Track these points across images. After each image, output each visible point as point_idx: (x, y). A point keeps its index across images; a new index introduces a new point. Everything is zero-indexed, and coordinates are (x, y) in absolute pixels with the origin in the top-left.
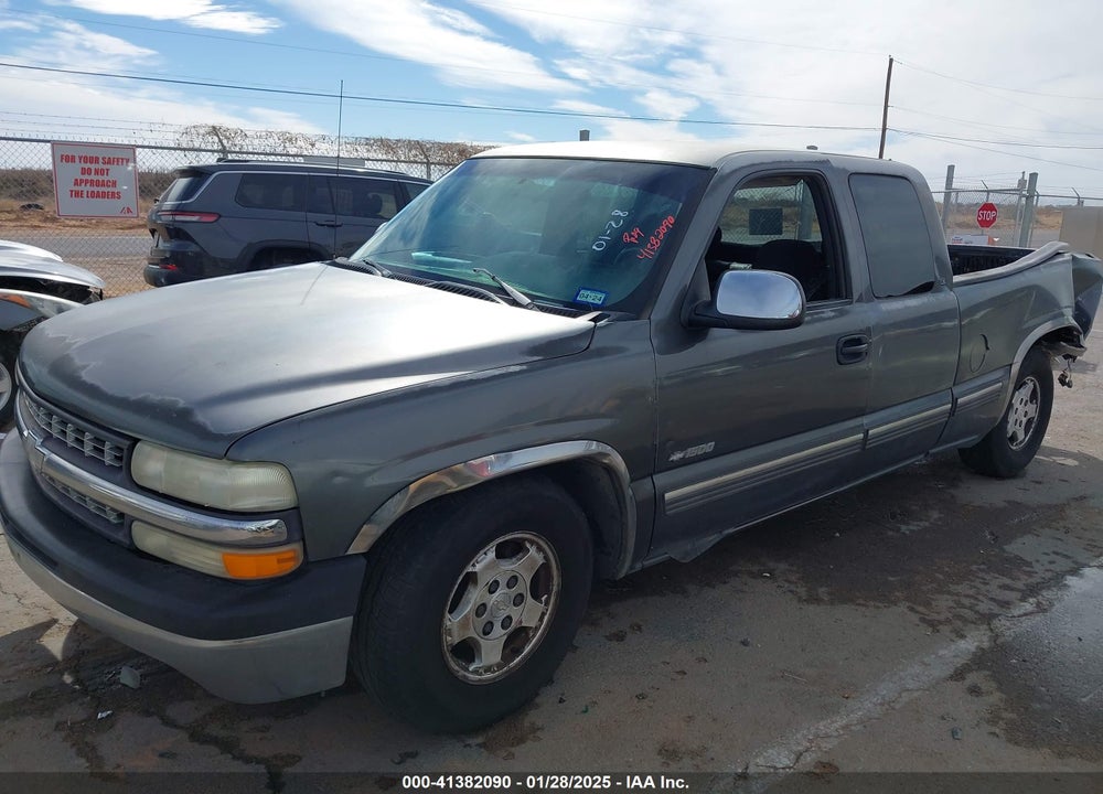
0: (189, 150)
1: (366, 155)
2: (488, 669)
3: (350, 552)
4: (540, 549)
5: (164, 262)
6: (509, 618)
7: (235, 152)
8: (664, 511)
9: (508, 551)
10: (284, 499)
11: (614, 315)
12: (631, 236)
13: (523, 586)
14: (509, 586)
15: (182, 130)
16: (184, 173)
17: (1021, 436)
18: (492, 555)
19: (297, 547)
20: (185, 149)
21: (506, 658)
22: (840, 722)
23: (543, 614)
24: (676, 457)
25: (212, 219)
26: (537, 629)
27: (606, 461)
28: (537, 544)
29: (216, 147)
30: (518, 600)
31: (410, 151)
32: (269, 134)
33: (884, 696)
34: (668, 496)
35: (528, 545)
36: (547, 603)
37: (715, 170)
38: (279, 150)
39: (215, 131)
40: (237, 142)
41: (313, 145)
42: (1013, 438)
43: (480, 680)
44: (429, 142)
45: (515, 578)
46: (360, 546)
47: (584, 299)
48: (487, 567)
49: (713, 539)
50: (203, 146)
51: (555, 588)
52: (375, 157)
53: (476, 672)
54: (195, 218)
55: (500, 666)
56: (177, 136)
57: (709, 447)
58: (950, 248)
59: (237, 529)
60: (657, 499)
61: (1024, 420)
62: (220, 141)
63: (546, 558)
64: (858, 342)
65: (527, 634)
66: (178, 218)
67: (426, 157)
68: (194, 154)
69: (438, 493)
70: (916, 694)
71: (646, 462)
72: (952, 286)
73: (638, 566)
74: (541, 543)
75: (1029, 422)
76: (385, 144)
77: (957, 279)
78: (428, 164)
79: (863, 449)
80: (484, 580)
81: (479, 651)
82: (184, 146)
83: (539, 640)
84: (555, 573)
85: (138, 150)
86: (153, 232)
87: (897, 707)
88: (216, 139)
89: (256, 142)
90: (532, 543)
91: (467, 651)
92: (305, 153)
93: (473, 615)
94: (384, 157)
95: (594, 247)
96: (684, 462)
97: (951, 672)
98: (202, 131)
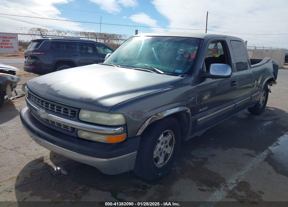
0: (32, 35)
1: (80, 36)
2: (161, 164)
3: (137, 135)
4: (171, 134)
5: (30, 65)
6: (165, 151)
7: (45, 35)
8: (197, 124)
9: (166, 135)
10: (123, 122)
11: (186, 75)
12: (186, 56)
13: (168, 144)
14: (165, 143)
15: (30, 29)
16: (34, 41)
17: (262, 105)
18: (162, 136)
19: (125, 134)
20: (31, 35)
21: (164, 161)
22: (243, 172)
23: (171, 150)
24: (200, 110)
25: (44, 53)
26: (170, 154)
27: (187, 112)
28: (171, 133)
29: (39, 34)
30: (167, 147)
31: (92, 35)
32: (54, 31)
33: (251, 166)
34: (199, 120)
35: (169, 133)
36: (172, 148)
37: (204, 39)
38: (57, 35)
39: (39, 29)
40: (45, 33)
41: (66, 34)
42: (260, 105)
43: (160, 167)
44: (96, 33)
45: (166, 141)
46: (139, 133)
47: (177, 72)
48: (162, 139)
49: (204, 131)
50: (36, 34)
51: (174, 144)
52: (83, 37)
53: (158, 165)
54: (39, 53)
55: (163, 163)
56: (29, 31)
57: (206, 108)
58: (251, 60)
59: (110, 130)
60: (196, 121)
61: (262, 100)
62: (41, 32)
63: (172, 136)
64: (234, 82)
65: (168, 155)
66: (34, 53)
67: (96, 37)
68: (34, 36)
69: (155, 120)
70: (258, 165)
71: (194, 111)
72: (251, 68)
73: (190, 138)
74: (172, 132)
75: (263, 101)
76: (85, 34)
77: (252, 66)
78: (97, 39)
79: (234, 108)
80: (161, 142)
81: (159, 159)
82: (31, 34)
83: (171, 156)
84: (174, 140)
85: (18, 35)
86: (26, 57)
87: (255, 168)
88: (39, 32)
89: (50, 33)
90: (170, 132)
91: (157, 160)
92: (64, 36)
93: (158, 151)
94: (85, 37)
95: (177, 59)
96: (202, 112)
97: (264, 160)
98: (35, 30)
